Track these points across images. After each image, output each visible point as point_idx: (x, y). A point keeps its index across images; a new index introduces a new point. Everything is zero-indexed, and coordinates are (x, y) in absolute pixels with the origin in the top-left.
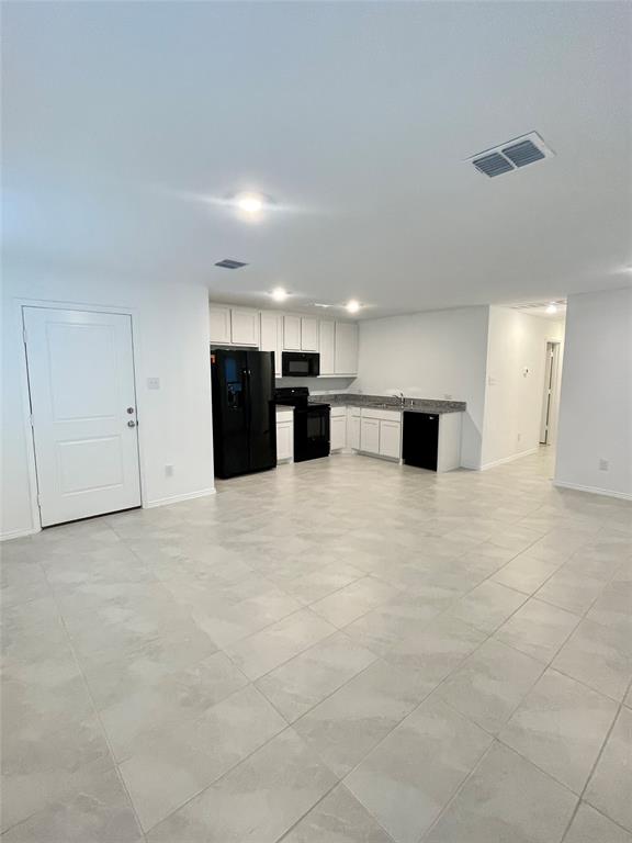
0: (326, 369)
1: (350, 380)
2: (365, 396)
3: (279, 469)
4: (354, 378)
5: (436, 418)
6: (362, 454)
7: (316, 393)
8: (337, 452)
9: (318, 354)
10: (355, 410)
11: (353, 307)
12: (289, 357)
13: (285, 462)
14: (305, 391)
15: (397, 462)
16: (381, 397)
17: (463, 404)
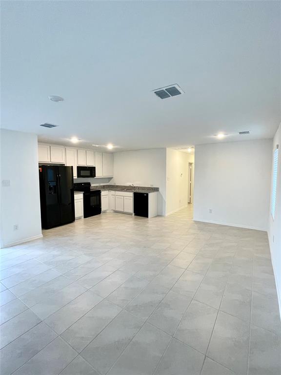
0: (99, 173)
1: (110, 179)
2: (117, 186)
3: (76, 223)
4: (112, 178)
5: (147, 194)
6: (116, 212)
7: (94, 185)
8: (105, 212)
9: (95, 168)
10: (113, 192)
11: (110, 147)
12: (80, 169)
13: (80, 218)
14: (89, 184)
15: (132, 215)
16: (124, 186)
17: (158, 188)
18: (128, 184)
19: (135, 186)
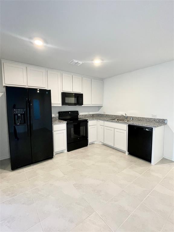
1: (100, 107)
2: (107, 115)
3: (56, 159)
4: (102, 106)
5: (151, 130)
7: (82, 113)
9: (82, 94)
10: (101, 122)
11: (97, 62)
12: (65, 95)
13: (62, 152)
14: (77, 113)
15: (125, 153)
16: (115, 116)
17: (164, 120)
18: (119, 113)
19: (128, 115)
